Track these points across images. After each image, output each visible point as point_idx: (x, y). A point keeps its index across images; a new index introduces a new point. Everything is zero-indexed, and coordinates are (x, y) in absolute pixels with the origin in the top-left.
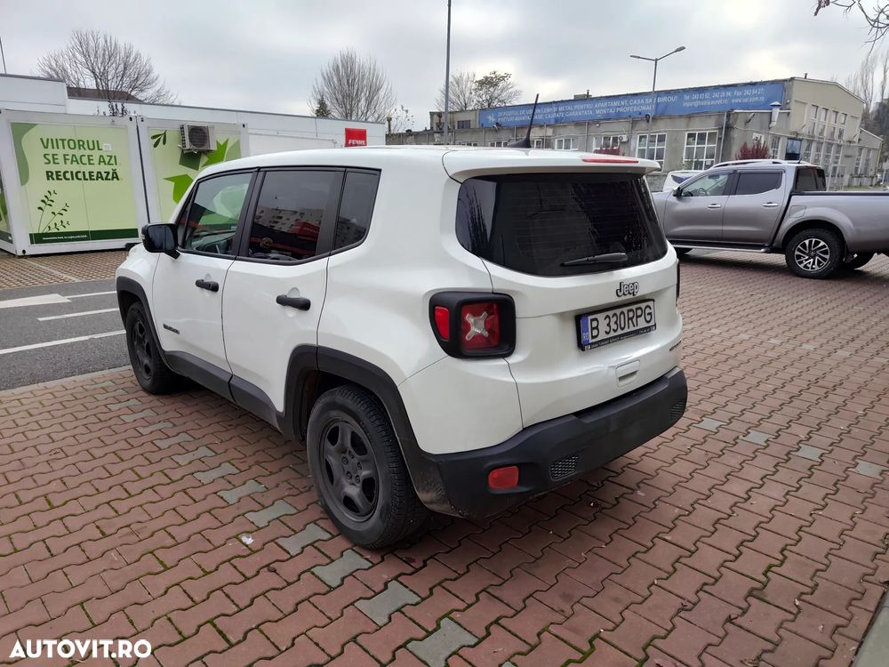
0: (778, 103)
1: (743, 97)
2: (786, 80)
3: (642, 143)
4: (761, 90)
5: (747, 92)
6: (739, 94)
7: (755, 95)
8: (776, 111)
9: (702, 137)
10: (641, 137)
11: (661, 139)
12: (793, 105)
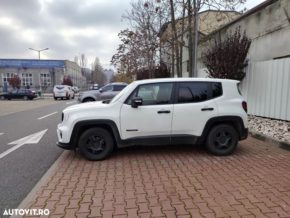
0: (64, 67)
1: (52, 64)
2: (64, 60)
3: (23, 76)
4: (57, 62)
5: (53, 63)
6: (51, 63)
7: (56, 64)
8: (64, 69)
9: (45, 75)
10: (22, 74)
11: (31, 75)
12: (67, 68)
